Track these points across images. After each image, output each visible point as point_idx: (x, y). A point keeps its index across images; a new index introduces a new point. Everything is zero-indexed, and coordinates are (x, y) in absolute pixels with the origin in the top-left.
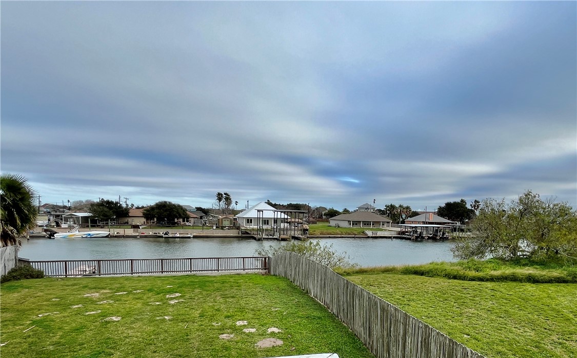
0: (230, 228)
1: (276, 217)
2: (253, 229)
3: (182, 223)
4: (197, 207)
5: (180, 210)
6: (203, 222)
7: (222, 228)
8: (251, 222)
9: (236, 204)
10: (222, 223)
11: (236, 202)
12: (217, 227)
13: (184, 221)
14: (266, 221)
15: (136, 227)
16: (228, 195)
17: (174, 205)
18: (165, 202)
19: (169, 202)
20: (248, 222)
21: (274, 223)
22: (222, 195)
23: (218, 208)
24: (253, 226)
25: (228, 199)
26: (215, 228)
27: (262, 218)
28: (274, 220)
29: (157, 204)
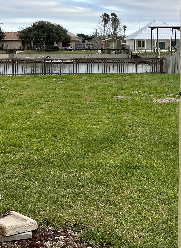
0: (118, 51)
1: (174, 38)
2: (146, 53)
3: (62, 48)
4: (79, 33)
5: (60, 32)
6: (86, 47)
7: (109, 51)
8: (143, 45)
9: (125, 30)
10: (108, 46)
11: (125, 26)
12: (102, 51)
13: (64, 46)
14: (161, 44)
15: (11, 52)
16: (116, 16)
17: (53, 25)
18: (44, 22)
19: (48, 22)
20: (139, 46)
21: (172, 45)
22: (108, 16)
23: (103, 33)
24: (146, 49)
25: (115, 21)
26: (100, 51)
27: (157, 39)
28: (172, 42)
29: (34, 25)
